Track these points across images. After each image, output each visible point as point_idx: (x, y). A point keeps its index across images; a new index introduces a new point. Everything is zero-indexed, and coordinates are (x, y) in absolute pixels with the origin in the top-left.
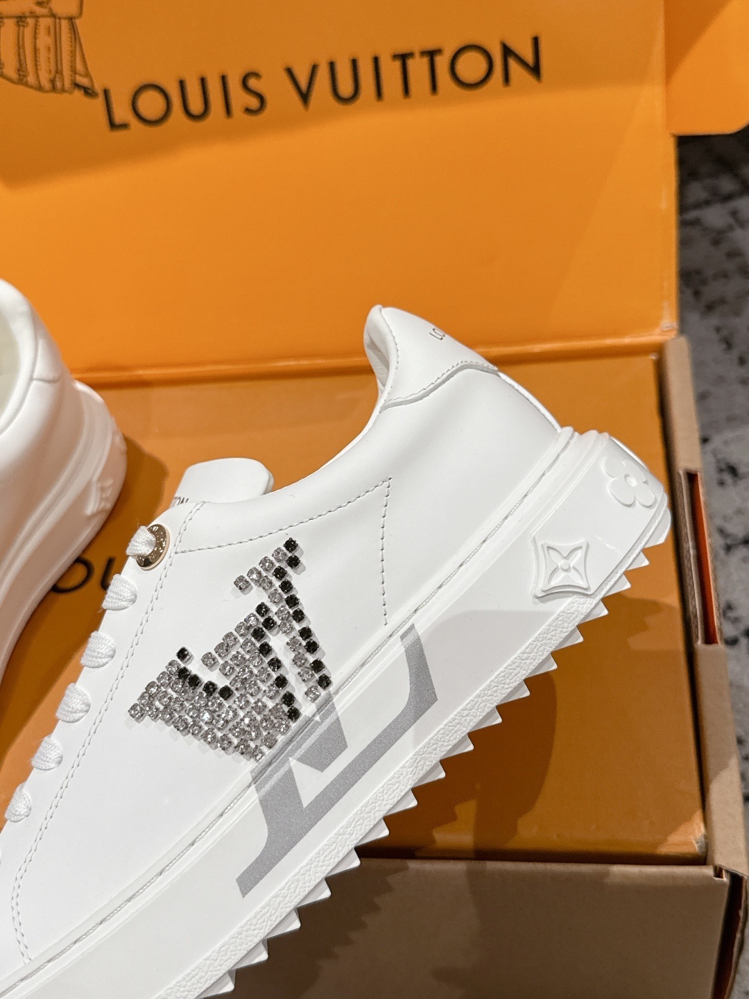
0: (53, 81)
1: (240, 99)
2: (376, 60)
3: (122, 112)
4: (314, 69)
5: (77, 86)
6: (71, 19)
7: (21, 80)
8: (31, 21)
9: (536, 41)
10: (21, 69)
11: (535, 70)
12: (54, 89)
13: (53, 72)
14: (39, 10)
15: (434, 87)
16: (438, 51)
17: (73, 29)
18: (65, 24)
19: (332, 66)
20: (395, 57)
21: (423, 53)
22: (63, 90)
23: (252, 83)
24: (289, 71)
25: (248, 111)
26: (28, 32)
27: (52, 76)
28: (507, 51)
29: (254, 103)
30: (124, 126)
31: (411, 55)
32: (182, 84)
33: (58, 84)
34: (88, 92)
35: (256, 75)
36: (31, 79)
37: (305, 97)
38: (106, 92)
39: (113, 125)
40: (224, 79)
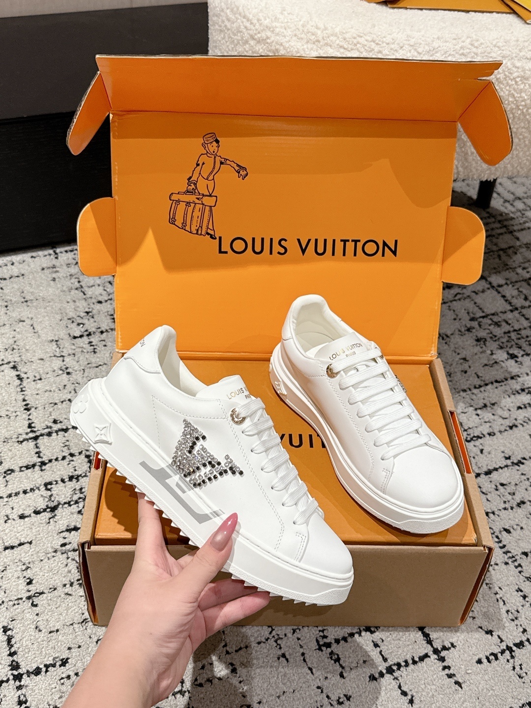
0: (197, 230)
1: (277, 248)
2: (334, 241)
3: (226, 247)
4: (309, 240)
5: (208, 234)
6: (211, 207)
7: (183, 227)
8: (192, 205)
9: (396, 241)
10: (184, 224)
11: (394, 253)
12: (197, 234)
13: (198, 226)
14: (197, 201)
15: (355, 255)
16: (359, 241)
17: (211, 211)
18: (207, 208)
19: (316, 240)
20: (342, 241)
21: (353, 241)
22: (201, 235)
23: (283, 243)
24: (299, 240)
25: (279, 253)
26: (190, 209)
27: (197, 228)
28: (385, 244)
29: (282, 251)
30: (226, 252)
31: (348, 241)
32: (254, 239)
33: (199, 232)
34: (213, 237)
35: (286, 240)
36: (188, 228)
37: (303, 251)
38: (220, 238)
39: (220, 252)
40: (271, 239)
